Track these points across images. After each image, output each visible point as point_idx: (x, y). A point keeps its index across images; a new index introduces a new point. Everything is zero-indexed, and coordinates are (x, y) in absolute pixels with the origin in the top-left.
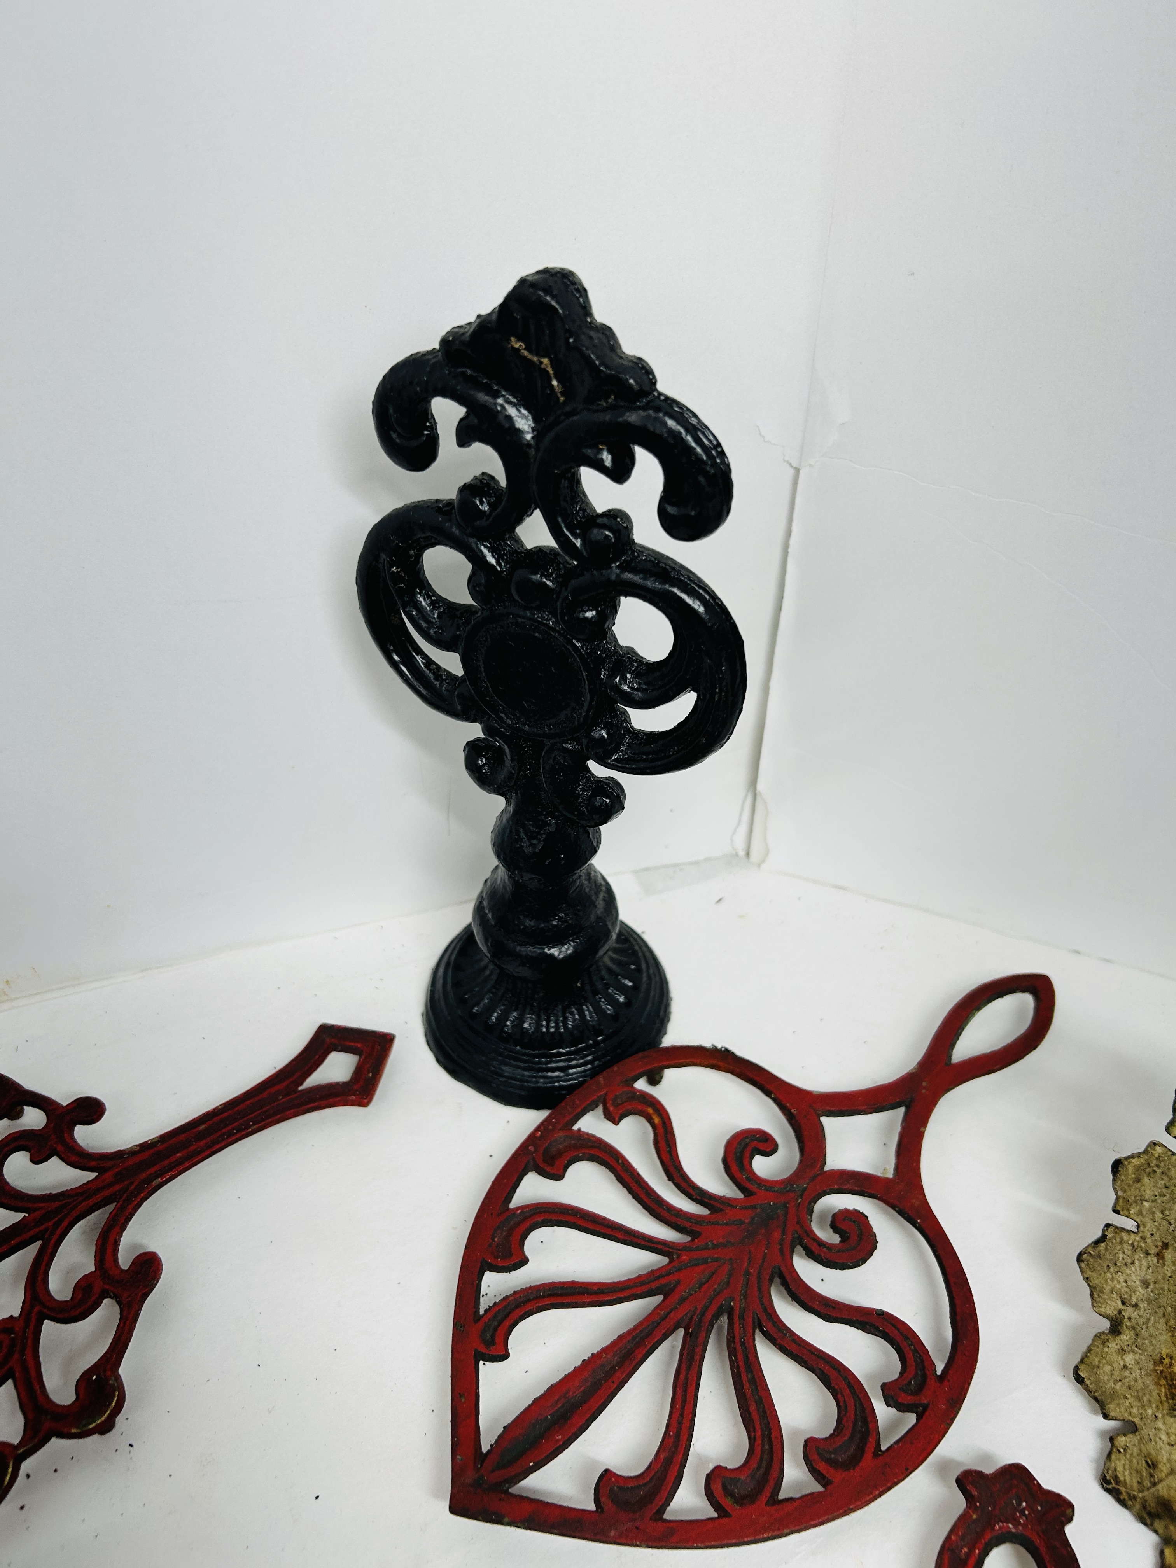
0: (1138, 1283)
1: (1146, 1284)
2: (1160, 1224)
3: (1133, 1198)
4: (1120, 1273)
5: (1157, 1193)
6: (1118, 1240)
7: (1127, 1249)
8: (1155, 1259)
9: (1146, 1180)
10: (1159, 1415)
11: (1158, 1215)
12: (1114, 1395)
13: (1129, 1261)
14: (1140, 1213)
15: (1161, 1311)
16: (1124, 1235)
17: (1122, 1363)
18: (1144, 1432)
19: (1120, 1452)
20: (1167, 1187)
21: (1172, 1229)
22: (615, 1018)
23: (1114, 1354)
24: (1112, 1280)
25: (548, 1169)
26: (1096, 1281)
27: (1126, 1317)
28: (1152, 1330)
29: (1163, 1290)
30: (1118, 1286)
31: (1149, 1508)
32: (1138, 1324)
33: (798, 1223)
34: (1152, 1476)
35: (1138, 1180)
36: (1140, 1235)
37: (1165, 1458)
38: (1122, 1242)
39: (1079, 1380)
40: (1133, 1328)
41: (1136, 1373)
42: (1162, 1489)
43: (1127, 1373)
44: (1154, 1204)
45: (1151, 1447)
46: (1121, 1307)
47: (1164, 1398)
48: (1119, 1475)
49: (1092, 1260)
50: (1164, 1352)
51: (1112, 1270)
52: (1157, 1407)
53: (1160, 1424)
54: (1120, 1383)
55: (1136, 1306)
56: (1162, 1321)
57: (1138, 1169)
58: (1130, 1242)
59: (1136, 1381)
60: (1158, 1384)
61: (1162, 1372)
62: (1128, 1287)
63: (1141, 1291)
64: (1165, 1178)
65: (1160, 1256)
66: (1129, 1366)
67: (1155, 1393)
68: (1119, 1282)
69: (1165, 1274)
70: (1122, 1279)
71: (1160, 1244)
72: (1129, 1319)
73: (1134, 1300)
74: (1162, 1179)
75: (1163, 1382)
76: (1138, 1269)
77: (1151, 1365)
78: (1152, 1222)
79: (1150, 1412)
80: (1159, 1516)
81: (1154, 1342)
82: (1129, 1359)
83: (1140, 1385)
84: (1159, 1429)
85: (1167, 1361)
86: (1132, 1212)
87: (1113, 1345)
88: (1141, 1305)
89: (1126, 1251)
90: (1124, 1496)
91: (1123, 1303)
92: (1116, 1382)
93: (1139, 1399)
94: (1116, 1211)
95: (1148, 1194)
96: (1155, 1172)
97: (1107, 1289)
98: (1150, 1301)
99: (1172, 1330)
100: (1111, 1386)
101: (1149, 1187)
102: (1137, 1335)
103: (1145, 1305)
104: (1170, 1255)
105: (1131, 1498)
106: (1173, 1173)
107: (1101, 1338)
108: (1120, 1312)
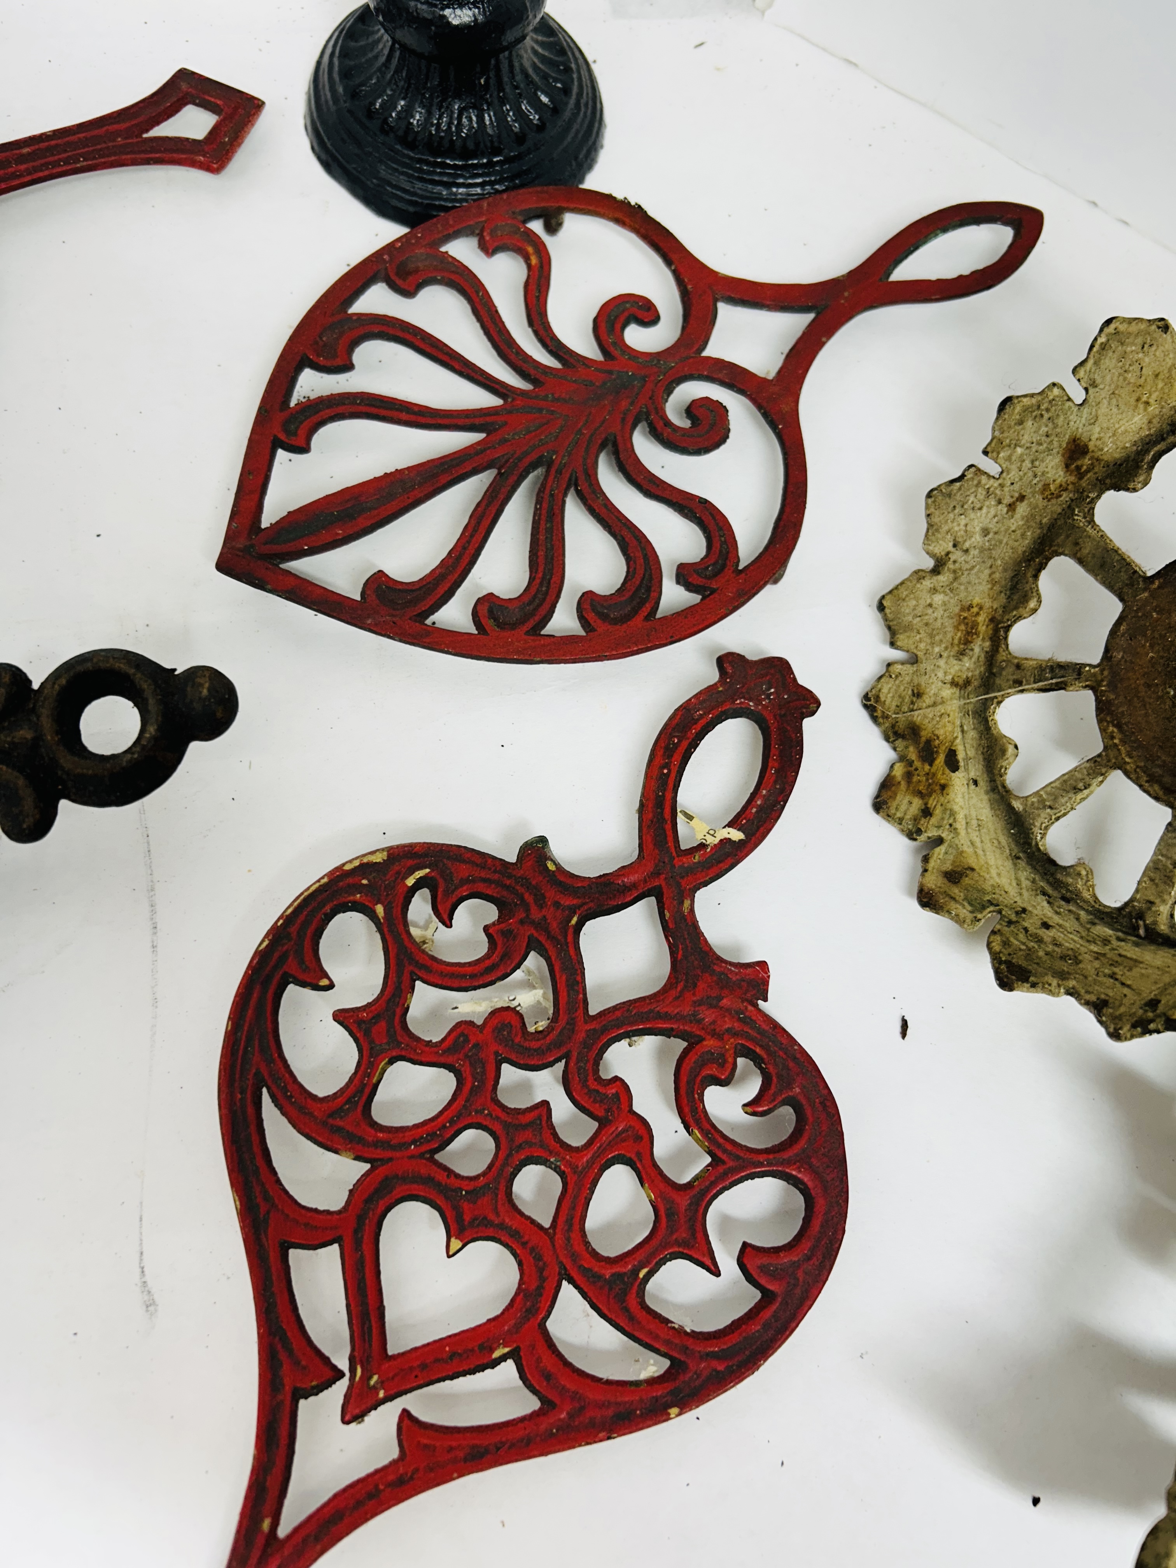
0: (978, 529)
1: (985, 532)
2: (1025, 474)
3: (1008, 441)
4: (963, 517)
5: (1035, 440)
6: (975, 482)
7: (981, 493)
8: (1005, 510)
9: (1029, 423)
10: (945, 654)
11: (1027, 464)
12: (909, 628)
13: (978, 506)
14: (1009, 459)
15: (990, 562)
16: (984, 479)
17: (929, 601)
18: (923, 666)
19: (891, 676)
20: (1047, 436)
21: (1035, 481)
23: (925, 591)
24: (952, 522)
25: (399, 282)
26: (935, 519)
27: (952, 560)
28: (973, 578)
29: (1001, 542)
30: (956, 529)
31: (896, 728)
32: (960, 569)
33: (650, 398)
34: (912, 703)
35: (1021, 422)
36: (1000, 481)
37: (932, 692)
38: (979, 484)
39: (881, 607)
40: (955, 572)
41: (939, 613)
42: (917, 717)
43: (930, 611)
44: (1027, 451)
45: (923, 680)
46: (951, 549)
47: (956, 641)
48: (881, 696)
49: (940, 498)
50: (977, 600)
51: (956, 511)
52: (946, 648)
53: (941, 662)
54: (918, 619)
55: (966, 551)
56: (987, 572)
57: (1026, 410)
58: (987, 487)
59: (936, 619)
60: (956, 628)
61: (965, 618)
62: (966, 531)
63: (977, 539)
64: (1050, 425)
65: (1011, 507)
66: (934, 606)
67: (949, 636)
68: (958, 525)
69: (1009, 527)
70: (963, 522)
71: (1016, 495)
72: (955, 562)
73: (967, 545)
74: (1047, 426)
75: (963, 627)
76: (984, 516)
77: (957, 610)
78: (1017, 470)
79: (937, 650)
80: (903, 737)
81: (970, 589)
82: (938, 599)
83: (938, 624)
84: (938, 667)
85: (975, 610)
86: (1001, 455)
87: (927, 583)
88: (973, 552)
89: (979, 494)
90: (878, 714)
91: (955, 546)
92: (916, 616)
93: (931, 636)
94: (985, 453)
95: (1026, 439)
96: (1042, 416)
97: (945, 528)
98: (982, 550)
99: (993, 583)
100: (910, 618)
101: (1030, 432)
102: (955, 579)
103: (976, 552)
104: (1022, 509)
105: (886, 717)
106: (1060, 421)
107: (919, 575)
108: (948, 554)
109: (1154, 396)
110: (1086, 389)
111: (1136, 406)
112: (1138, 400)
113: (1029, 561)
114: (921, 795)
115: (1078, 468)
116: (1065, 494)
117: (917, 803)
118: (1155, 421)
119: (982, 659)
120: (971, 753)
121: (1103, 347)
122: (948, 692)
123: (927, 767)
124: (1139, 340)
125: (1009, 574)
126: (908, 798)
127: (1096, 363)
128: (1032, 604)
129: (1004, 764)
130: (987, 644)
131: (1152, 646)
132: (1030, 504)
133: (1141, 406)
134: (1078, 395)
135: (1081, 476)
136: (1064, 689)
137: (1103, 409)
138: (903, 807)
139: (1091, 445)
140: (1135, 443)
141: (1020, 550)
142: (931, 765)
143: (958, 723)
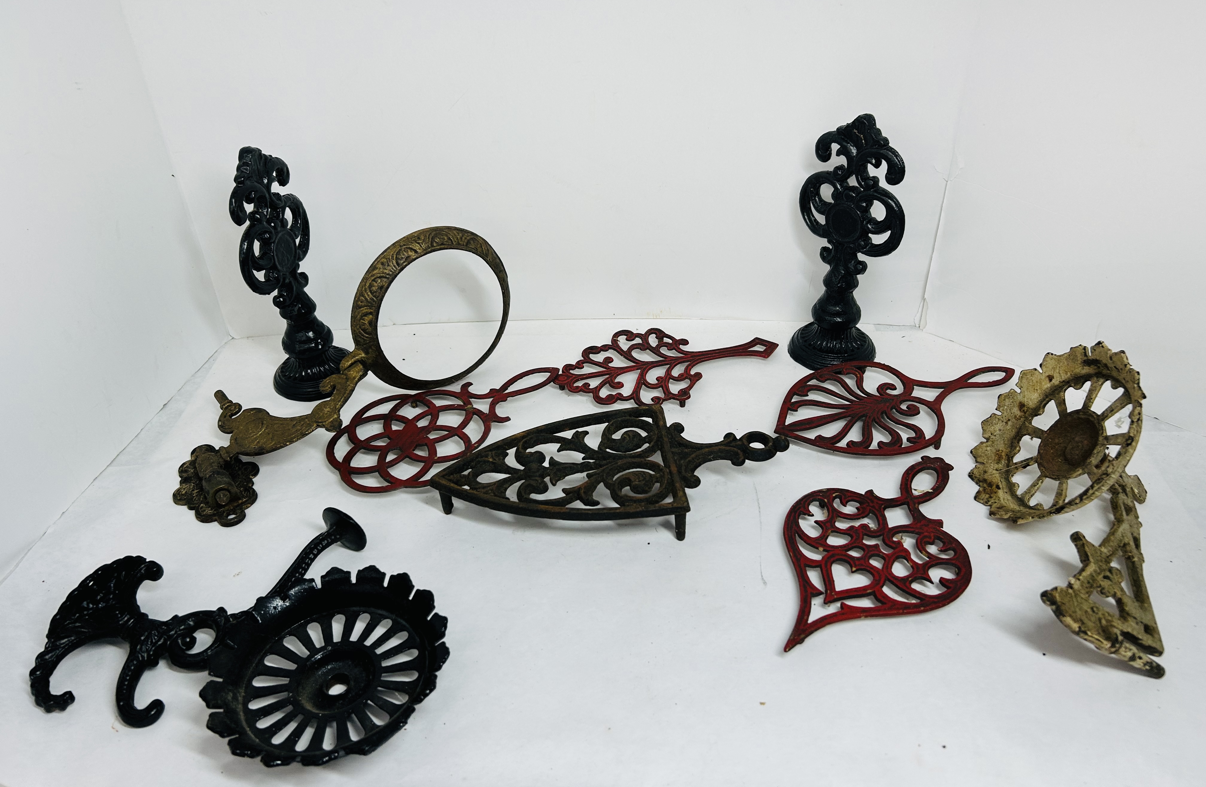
0: (997, 429)
1: (1000, 430)
2: (1009, 414)
3: (1003, 406)
4: (993, 427)
5: (1010, 405)
7: (997, 420)
8: (1005, 425)
9: (1007, 400)
10: (993, 463)
11: (1008, 411)
12: (981, 457)
13: (997, 424)
14: (1003, 410)
15: (1003, 438)
16: (997, 416)
17: (986, 450)
18: (986, 465)
19: (976, 469)
20: (1013, 403)
21: (1012, 416)
22: (853, 350)
23: (984, 447)
24: (990, 428)
25: (820, 379)
26: (984, 428)
27: (991, 439)
28: (998, 443)
29: (1005, 433)
31: (980, 481)
32: (994, 441)
33: (896, 405)
34: (984, 475)
35: (1004, 400)
36: (1002, 417)
37: (990, 472)
38: (996, 417)
39: (971, 453)
40: (992, 441)
41: (989, 452)
42: (986, 477)
43: (986, 452)
44: (1008, 408)
45: (987, 469)
46: (990, 435)
47: (996, 460)
48: (974, 474)
49: (985, 423)
50: (1001, 449)
51: (991, 426)
52: (993, 461)
53: (992, 465)
54: (983, 455)
55: (995, 436)
56: (1002, 441)
57: (1006, 398)
58: (998, 418)
59: (988, 454)
60: (996, 456)
61: (998, 454)
62: (994, 431)
63: (998, 433)
64: (1013, 400)
65: (1006, 423)
67: (993, 458)
68: (992, 430)
69: (1007, 429)
71: (1008, 420)
73: (995, 434)
75: (998, 456)
76: (999, 426)
77: (995, 451)
78: (1006, 413)
79: (990, 461)
80: (982, 482)
81: (998, 447)
82: (988, 448)
83: (990, 455)
85: (1001, 451)
86: (1001, 410)
87: (984, 445)
88: (997, 436)
90: (973, 477)
91: (991, 434)
93: (988, 458)
94: (996, 409)
95: (1007, 404)
96: (1010, 398)
97: (988, 430)
98: (1000, 435)
99: (1005, 444)
100: (980, 454)
101: (1007, 402)
102: (993, 443)
103: (998, 436)
104: (1010, 423)
105: (976, 477)
106: (1015, 398)
107: (982, 443)
108: (990, 437)
109: (1038, 387)
110: (1020, 389)
111: (1034, 392)
112: (1034, 389)
113: (1015, 439)
114: (988, 494)
115: (1024, 411)
116: (1022, 419)
117: (987, 496)
118: (1041, 395)
119: (1005, 465)
120: (1005, 487)
121: (1022, 377)
122: (995, 472)
123: (990, 488)
124: (1030, 374)
125: (1010, 442)
126: (984, 495)
127: (1021, 382)
128: (1018, 449)
129: (1015, 489)
130: (1006, 461)
131: (1052, 449)
132: (1012, 422)
133: (1036, 391)
134: (1018, 391)
135: (1025, 413)
136: (1029, 465)
137: (1026, 393)
138: (983, 497)
139: (1025, 403)
140: (1038, 402)
141: (1012, 435)
142: (991, 488)
143: (999, 479)
